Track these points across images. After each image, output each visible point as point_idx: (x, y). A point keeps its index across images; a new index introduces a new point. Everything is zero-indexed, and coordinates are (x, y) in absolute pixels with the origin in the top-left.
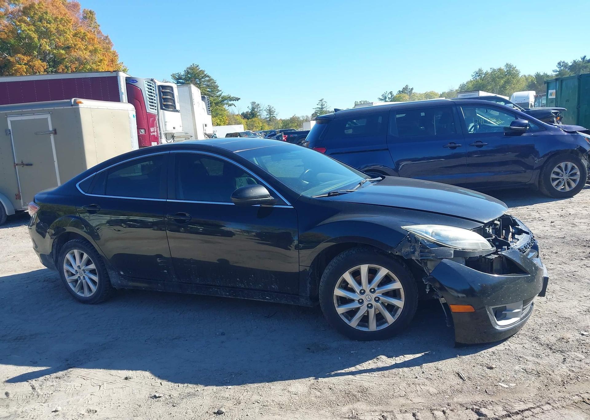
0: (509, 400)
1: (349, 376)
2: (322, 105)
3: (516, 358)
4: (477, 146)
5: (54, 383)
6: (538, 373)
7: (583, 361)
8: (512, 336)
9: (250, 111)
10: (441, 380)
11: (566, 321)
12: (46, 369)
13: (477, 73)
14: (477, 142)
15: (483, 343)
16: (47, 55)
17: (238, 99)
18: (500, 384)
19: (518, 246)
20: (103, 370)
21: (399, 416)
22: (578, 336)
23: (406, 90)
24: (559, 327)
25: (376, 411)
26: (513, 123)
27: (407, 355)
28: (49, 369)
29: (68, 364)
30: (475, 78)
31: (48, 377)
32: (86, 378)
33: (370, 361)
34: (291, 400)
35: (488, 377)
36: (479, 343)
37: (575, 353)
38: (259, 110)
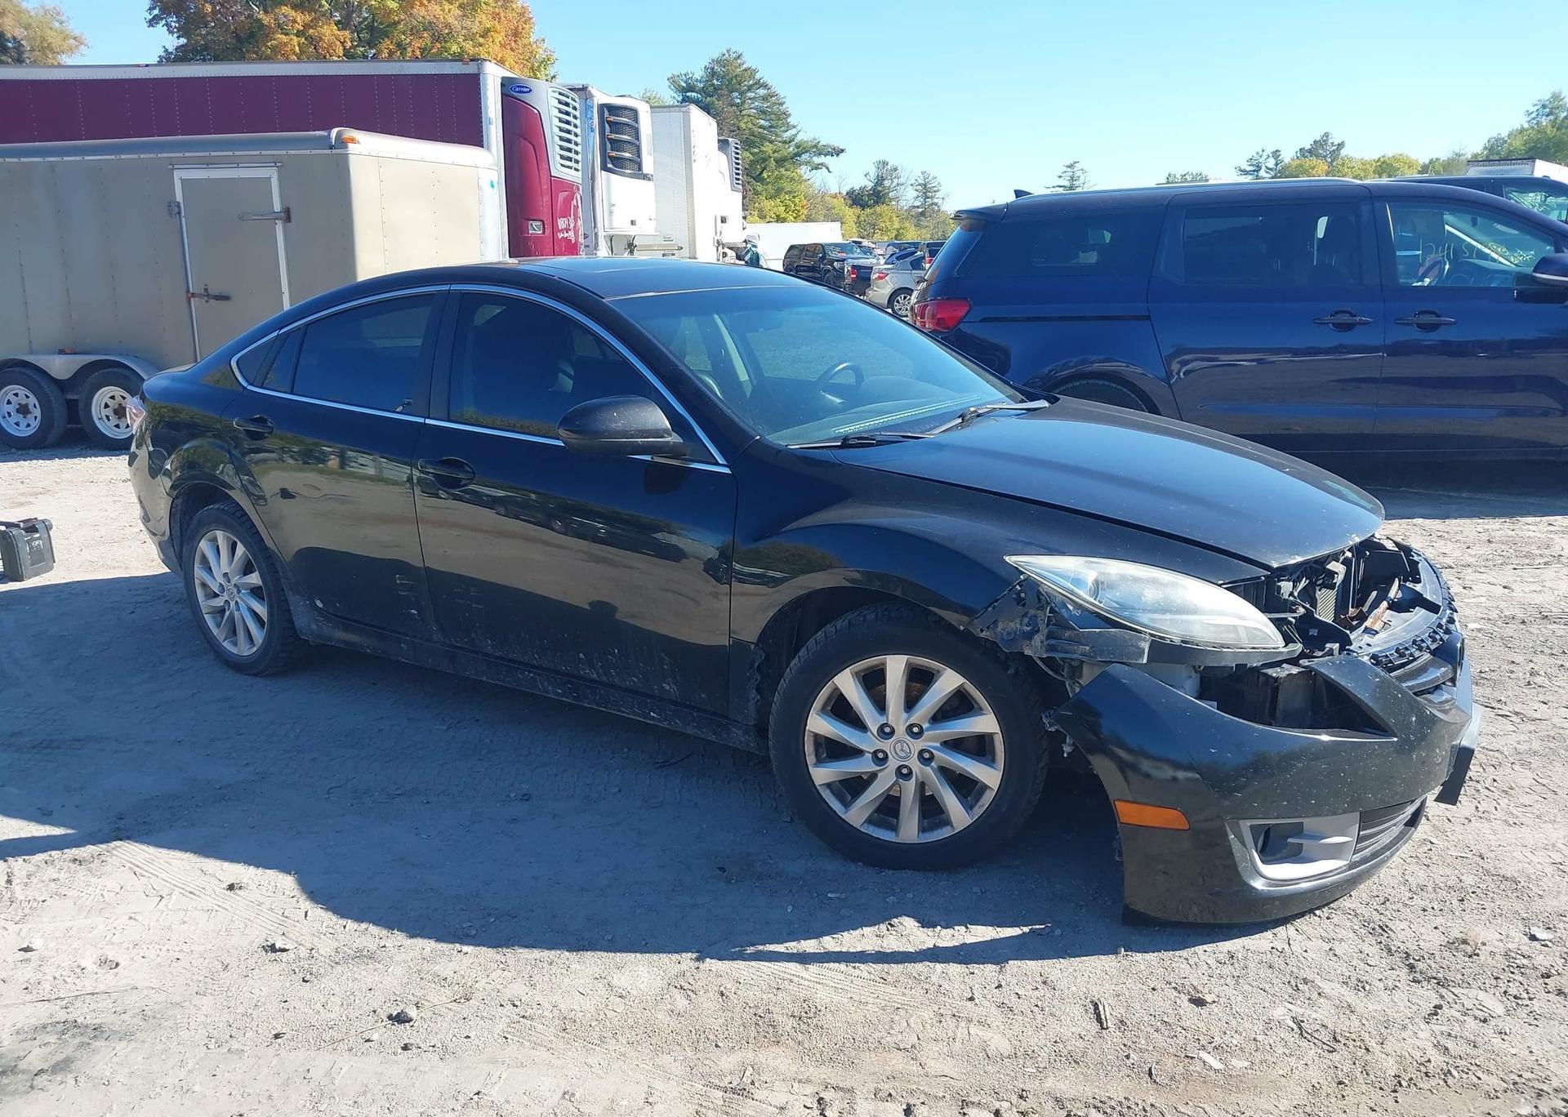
0: (1203, 1109)
1: (791, 964)
2: (1072, 179)
3: (1289, 982)
4: (1419, 326)
5: (62, 876)
6: (1335, 1038)
7: (1493, 1022)
8: (1311, 911)
9: (870, 185)
10: (1039, 1017)
11: (1502, 887)
12: (63, 833)
13: (1544, 106)
14: (1421, 313)
15: (1213, 924)
16: (353, 12)
17: (838, 152)
18: (1204, 1055)
19: (1378, 645)
20: (192, 855)
21: (864, 1107)
22: (1517, 940)
23: (1321, 149)
24: (1472, 902)
25: (808, 1081)
26: (1544, 264)
27: (979, 927)
28: (71, 834)
29: (118, 829)
30: (1535, 122)
31: (56, 857)
32: (141, 871)
33: (867, 930)
34: (601, 1013)
35: (1179, 1029)
36: (1199, 921)
37: (1481, 992)
38: (894, 184)
